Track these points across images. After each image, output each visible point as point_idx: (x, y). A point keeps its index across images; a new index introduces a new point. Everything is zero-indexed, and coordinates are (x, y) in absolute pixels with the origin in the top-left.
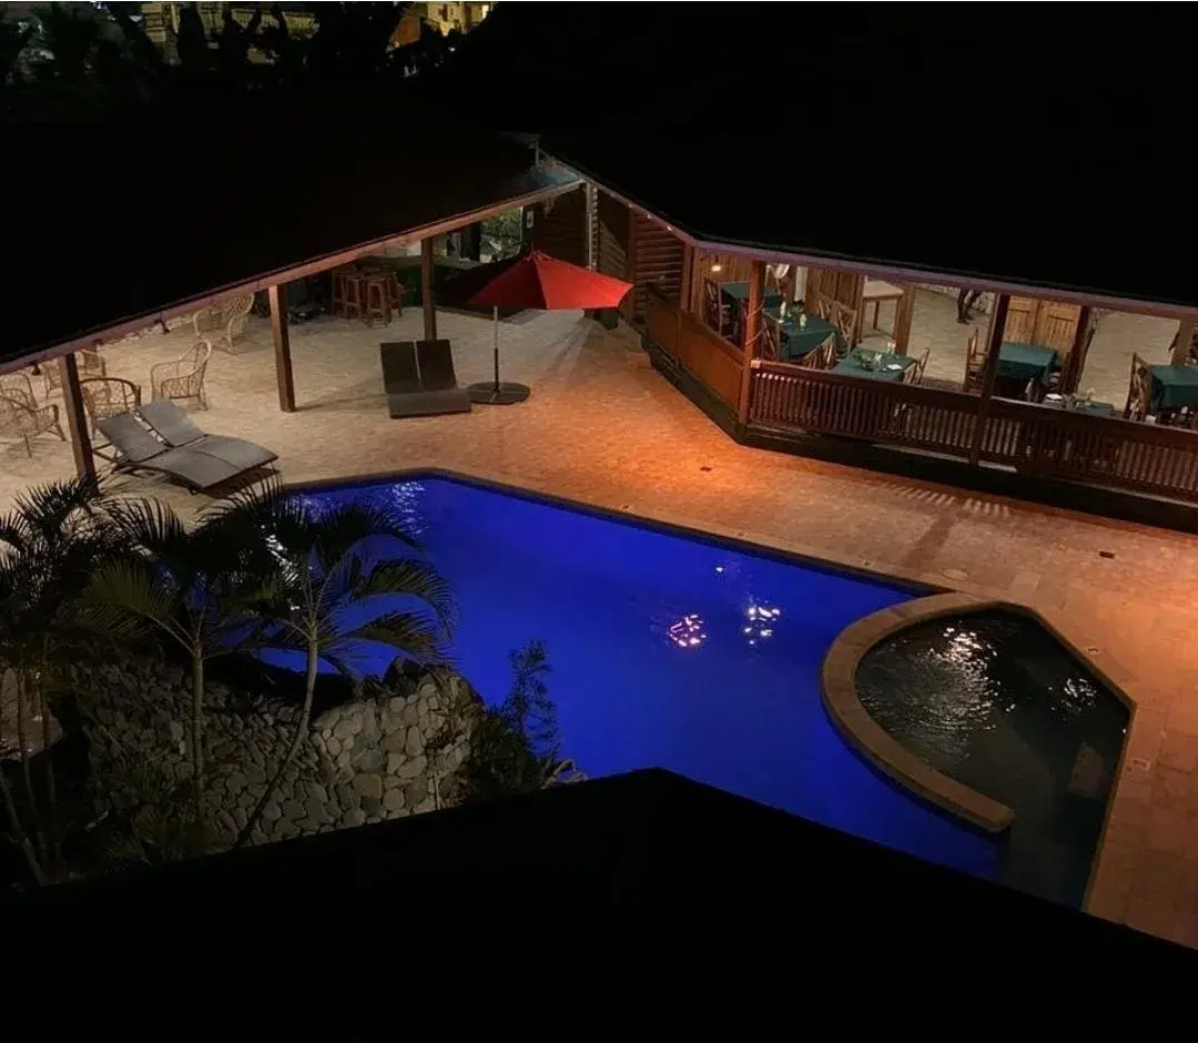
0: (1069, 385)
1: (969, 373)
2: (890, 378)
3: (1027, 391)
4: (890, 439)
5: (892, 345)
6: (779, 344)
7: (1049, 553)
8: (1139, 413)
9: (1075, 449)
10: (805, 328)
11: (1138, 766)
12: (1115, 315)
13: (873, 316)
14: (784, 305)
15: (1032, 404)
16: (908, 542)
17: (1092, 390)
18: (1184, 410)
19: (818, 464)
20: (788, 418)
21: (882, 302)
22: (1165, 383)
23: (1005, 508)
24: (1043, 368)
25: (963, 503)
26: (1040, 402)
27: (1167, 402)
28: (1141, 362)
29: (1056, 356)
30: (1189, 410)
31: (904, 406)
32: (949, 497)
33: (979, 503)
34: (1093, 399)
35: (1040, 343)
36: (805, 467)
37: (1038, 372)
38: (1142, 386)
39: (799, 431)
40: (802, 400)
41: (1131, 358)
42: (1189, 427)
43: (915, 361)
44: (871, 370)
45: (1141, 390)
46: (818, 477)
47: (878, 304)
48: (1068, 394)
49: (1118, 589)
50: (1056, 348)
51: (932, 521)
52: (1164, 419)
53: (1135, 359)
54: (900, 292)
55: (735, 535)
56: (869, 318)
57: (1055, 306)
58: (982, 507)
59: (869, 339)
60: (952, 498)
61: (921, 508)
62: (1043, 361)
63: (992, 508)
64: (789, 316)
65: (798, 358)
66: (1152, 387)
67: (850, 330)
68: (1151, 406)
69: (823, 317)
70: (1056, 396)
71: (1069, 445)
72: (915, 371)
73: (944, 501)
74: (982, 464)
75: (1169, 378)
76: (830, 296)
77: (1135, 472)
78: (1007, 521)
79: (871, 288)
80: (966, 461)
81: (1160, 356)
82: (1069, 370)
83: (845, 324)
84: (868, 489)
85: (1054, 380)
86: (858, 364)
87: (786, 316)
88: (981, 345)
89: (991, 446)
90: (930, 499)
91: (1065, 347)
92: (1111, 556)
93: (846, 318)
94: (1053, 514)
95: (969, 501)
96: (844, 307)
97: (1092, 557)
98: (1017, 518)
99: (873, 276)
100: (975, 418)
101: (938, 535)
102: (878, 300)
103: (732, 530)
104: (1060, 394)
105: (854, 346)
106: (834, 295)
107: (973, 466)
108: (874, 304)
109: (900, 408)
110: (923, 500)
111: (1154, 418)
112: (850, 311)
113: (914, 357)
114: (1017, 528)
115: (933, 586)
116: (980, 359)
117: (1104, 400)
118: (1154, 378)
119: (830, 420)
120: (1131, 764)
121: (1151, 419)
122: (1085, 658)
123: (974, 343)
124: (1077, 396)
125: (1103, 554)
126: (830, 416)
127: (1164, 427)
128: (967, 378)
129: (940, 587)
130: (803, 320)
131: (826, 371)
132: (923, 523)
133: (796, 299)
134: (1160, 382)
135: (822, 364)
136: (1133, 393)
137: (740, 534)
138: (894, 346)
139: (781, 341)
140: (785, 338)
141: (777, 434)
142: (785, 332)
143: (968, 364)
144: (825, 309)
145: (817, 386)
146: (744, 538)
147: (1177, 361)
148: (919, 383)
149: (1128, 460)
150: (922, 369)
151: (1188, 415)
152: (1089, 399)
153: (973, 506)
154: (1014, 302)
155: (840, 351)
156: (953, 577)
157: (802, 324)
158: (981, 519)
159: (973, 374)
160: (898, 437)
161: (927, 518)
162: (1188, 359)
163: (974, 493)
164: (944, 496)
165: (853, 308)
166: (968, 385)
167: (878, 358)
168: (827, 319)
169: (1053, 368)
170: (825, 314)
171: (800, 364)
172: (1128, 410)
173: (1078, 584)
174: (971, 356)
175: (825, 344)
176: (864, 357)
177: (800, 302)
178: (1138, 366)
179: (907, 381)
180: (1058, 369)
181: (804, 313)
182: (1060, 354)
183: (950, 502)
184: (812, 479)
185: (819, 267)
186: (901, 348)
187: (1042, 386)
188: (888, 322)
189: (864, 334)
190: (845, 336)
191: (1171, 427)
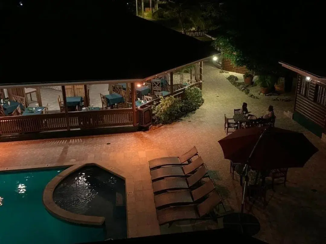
0: (87, 104)
1: (61, 107)
2: (39, 114)
3: (77, 108)
4: (45, 130)
5: (37, 105)
6: (3, 111)
7: (95, 148)
8: (106, 107)
9: (93, 120)
10: (10, 105)
11: (130, 193)
12: (93, 85)
13: (30, 98)
14: (2, 100)
15: (79, 111)
16: (58, 156)
17: (93, 104)
18: (116, 104)
19: (25, 142)
20: (12, 131)
21: (31, 94)
22: (109, 99)
23: (81, 139)
24: (79, 102)
25: (69, 141)
26: (81, 111)
27: (111, 104)
28: (102, 95)
29: (81, 98)
30: (117, 104)
31: (45, 120)
32: (65, 141)
33: (73, 140)
34: (94, 107)
35: (77, 96)
36: (22, 144)
37: (78, 103)
38: (104, 101)
39: (17, 134)
40: (15, 125)
41: (100, 95)
42: (118, 108)
43: (45, 107)
44: (33, 112)
45: (104, 102)
46: (27, 145)
47: (30, 94)
48: (87, 107)
49: (113, 151)
50: (81, 96)
51: (63, 148)
52: (112, 108)
53: (101, 94)
54: (35, 90)
55: (6, 169)
56: (29, 98)
57: (77, 86)
58: (75, 141)
59: (31, 104)
60: (66, 140)
61: (58, 146)
62: (79, 100)
63: (77, 140)
64: (5, 103)
65: (10, 114)
66: (107, 100)
67: (24, 102)
68: (108, 105)
69: (15, 101)
70: (84, 108)
71: (91, 119)
72: (46, 110)
73: (64, 142)
74: (71, 130)
75: (110, 98)
76: (16, 95)
77: (109, 122)
78: (82, 142)
79: (27, 90)
80: (66, 130)
81: (107, 93)
82: (86, 100)
83: (22, 101)
84: (41, 145)
85: (83, 104)
86: (29, 111)
87: (3, 103)
88: (62, 99)
89: (72, 124)
90: (60, 143)
91: (83, 95)
92: (110, 144)
93: (22, 100)
94: (93, 138)
95: (71, 140)
96: (20, 97)
97: (105, 146)
98: (84, 141)
99: (27, 87)
100: (65, 118)
101: (65, 151)
102: (30, 93)
103: (4, 168)
104: (85, 107)
105: (27, 107)
106: (17, 94)
107: (69, 131)
108: (29, 94)
109: (44, 121)
110: (59, 143)
111: (110, 108)
112: (22, 98)
113: (44, 106)
114: (85, 143)
115: (67, 166)
116: (63, 103)
117: (97, 106)
118: (107, 98)
119: (25, 129)
120: (128, 193)
121: (109, 108)
122: (111, 171)
123: (59, 99)
124: (90, 107)
125: (108, 144)
126: (25, 127)
127: (113, 109)
128: (61, 109)
129: (69, 165)
130: (9, 103)
131: (20, 115)
132: (60, 149)
133: (6, 97)
134: (108, 99)
135: (18, 113)
136: (103, 103)
137: (7, 169)
138: (38, 104)
139: (4, 110)
140: (5, 109)
141: (10, 137)
142: (4, 107)
143: (60, 105)
144: (15, 99)
145: (19, 121)
146: (8, 169)
147: (111, 93)
148: (48, 113)
149: (106, 119)
150: (47, 109)
151: (117, 105)
152: (93, 107)
153: (72, 141)
154: (66, 87)
155: (23, 109)
156: (72, 161)
157: (9, 104)
158: (75, 144)
159: (62, 107)
160: (47, 129)
161: (61, 148)
162: (113, 92)
163: (71, 138)
164: (64, 141)
165: (23, 97)
166: (61, 110)
167: (34, 109)
168: (17, 101)
169: (82, 101)
170: (15, 100)
171: (12, 115)
172: (103, 108)
173: (104, 153)
174: (60, 103)
175: (18, 108)
176: (30, 109)
177: (7, 98)
178: (102, 96)
179: (44, 113)
180: (83, 101)
181: (9, 101)
182: (82, 97)
183: (66, 142)
184: (25, 147)
185: (10, 88)
186: (40, 105)
187: (80, 106)
188: (35, 98)
189: (29, 103)
190: (23, 105)
191: (114, 109)
